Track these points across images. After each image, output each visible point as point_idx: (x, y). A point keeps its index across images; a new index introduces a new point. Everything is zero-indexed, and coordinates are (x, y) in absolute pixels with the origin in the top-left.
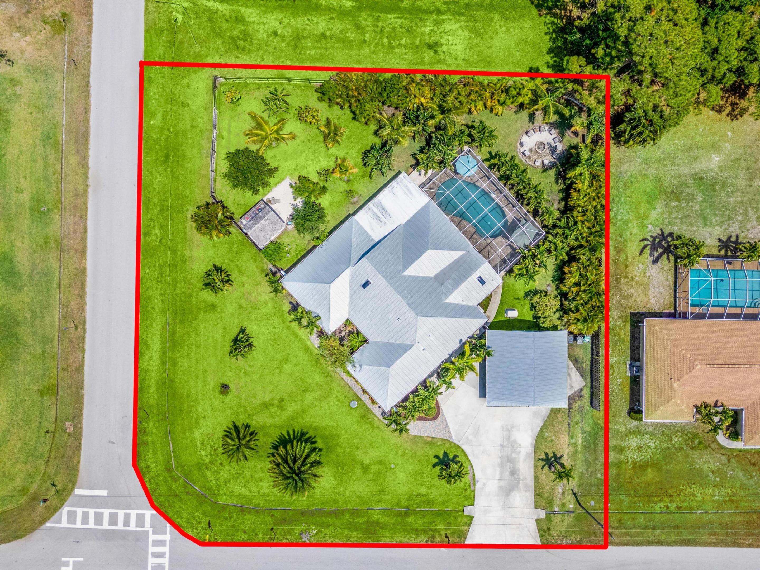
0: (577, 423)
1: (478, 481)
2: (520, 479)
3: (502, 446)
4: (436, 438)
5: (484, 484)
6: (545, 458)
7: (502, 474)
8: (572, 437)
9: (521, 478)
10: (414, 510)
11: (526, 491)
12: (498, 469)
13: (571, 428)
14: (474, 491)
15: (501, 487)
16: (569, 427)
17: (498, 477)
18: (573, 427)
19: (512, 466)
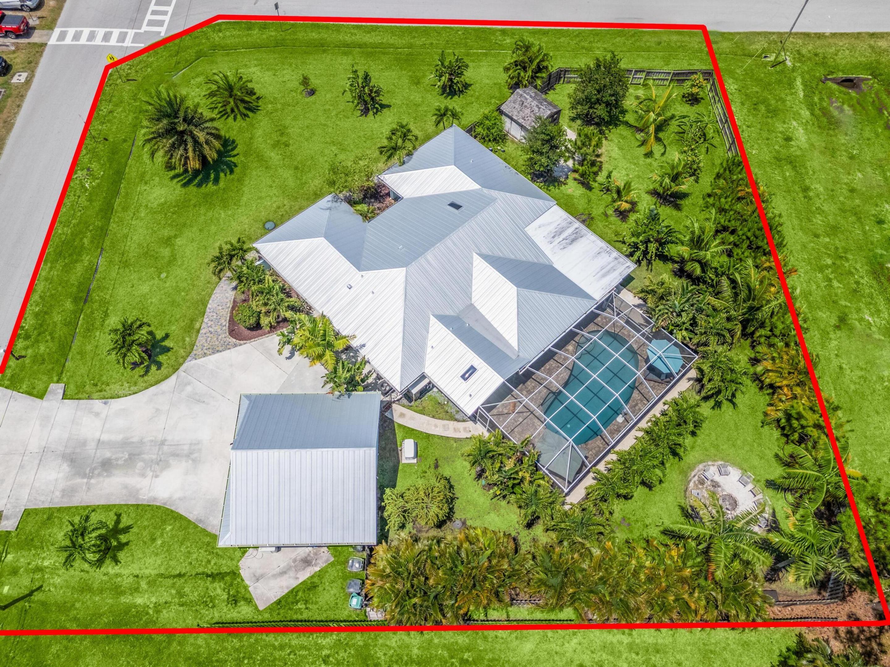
0: (180, 594)
1: (105, 403)
2: (90, 478)
3: (163, 443)
4: (197, 336)
5: (97, 414)
6: (121, 526)
7: (110, 445)
8: (152, 583)
9: (93, 481)
10: (82, 311)
11: (63, 491)
12: (119, 437)
13: (170, 581)
14: (89, 398)
15: (84, 443)
16: (175, 576)
17: (105, 437)
18: (173, 586)
19: (120, 462)
